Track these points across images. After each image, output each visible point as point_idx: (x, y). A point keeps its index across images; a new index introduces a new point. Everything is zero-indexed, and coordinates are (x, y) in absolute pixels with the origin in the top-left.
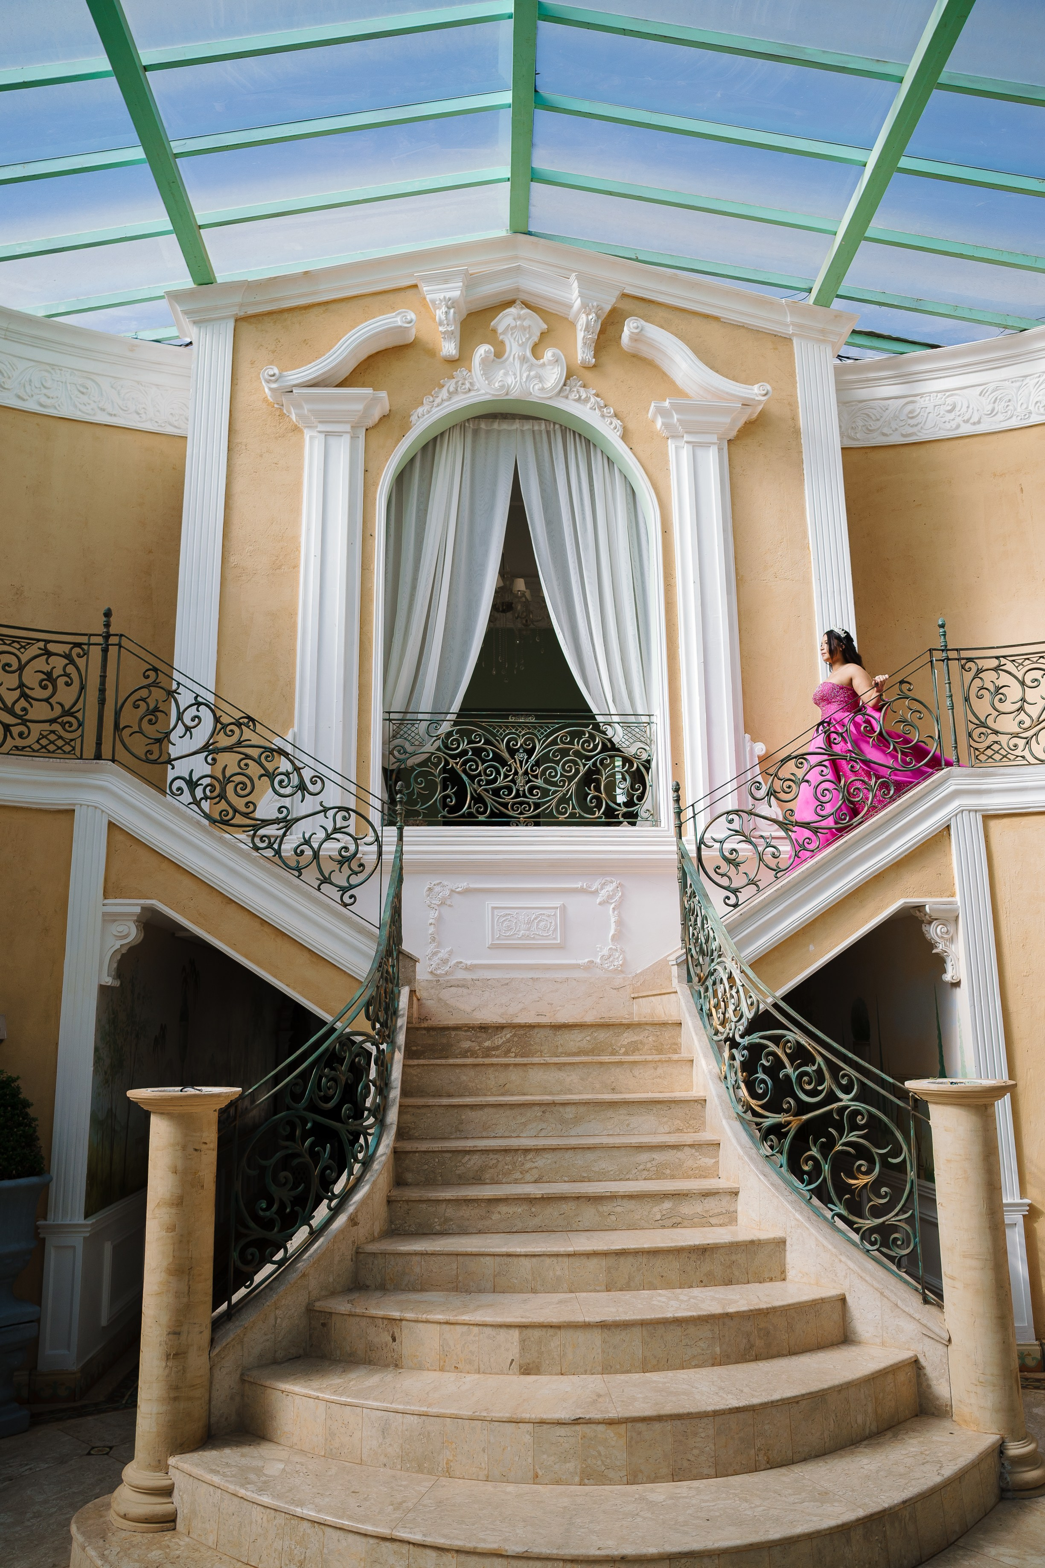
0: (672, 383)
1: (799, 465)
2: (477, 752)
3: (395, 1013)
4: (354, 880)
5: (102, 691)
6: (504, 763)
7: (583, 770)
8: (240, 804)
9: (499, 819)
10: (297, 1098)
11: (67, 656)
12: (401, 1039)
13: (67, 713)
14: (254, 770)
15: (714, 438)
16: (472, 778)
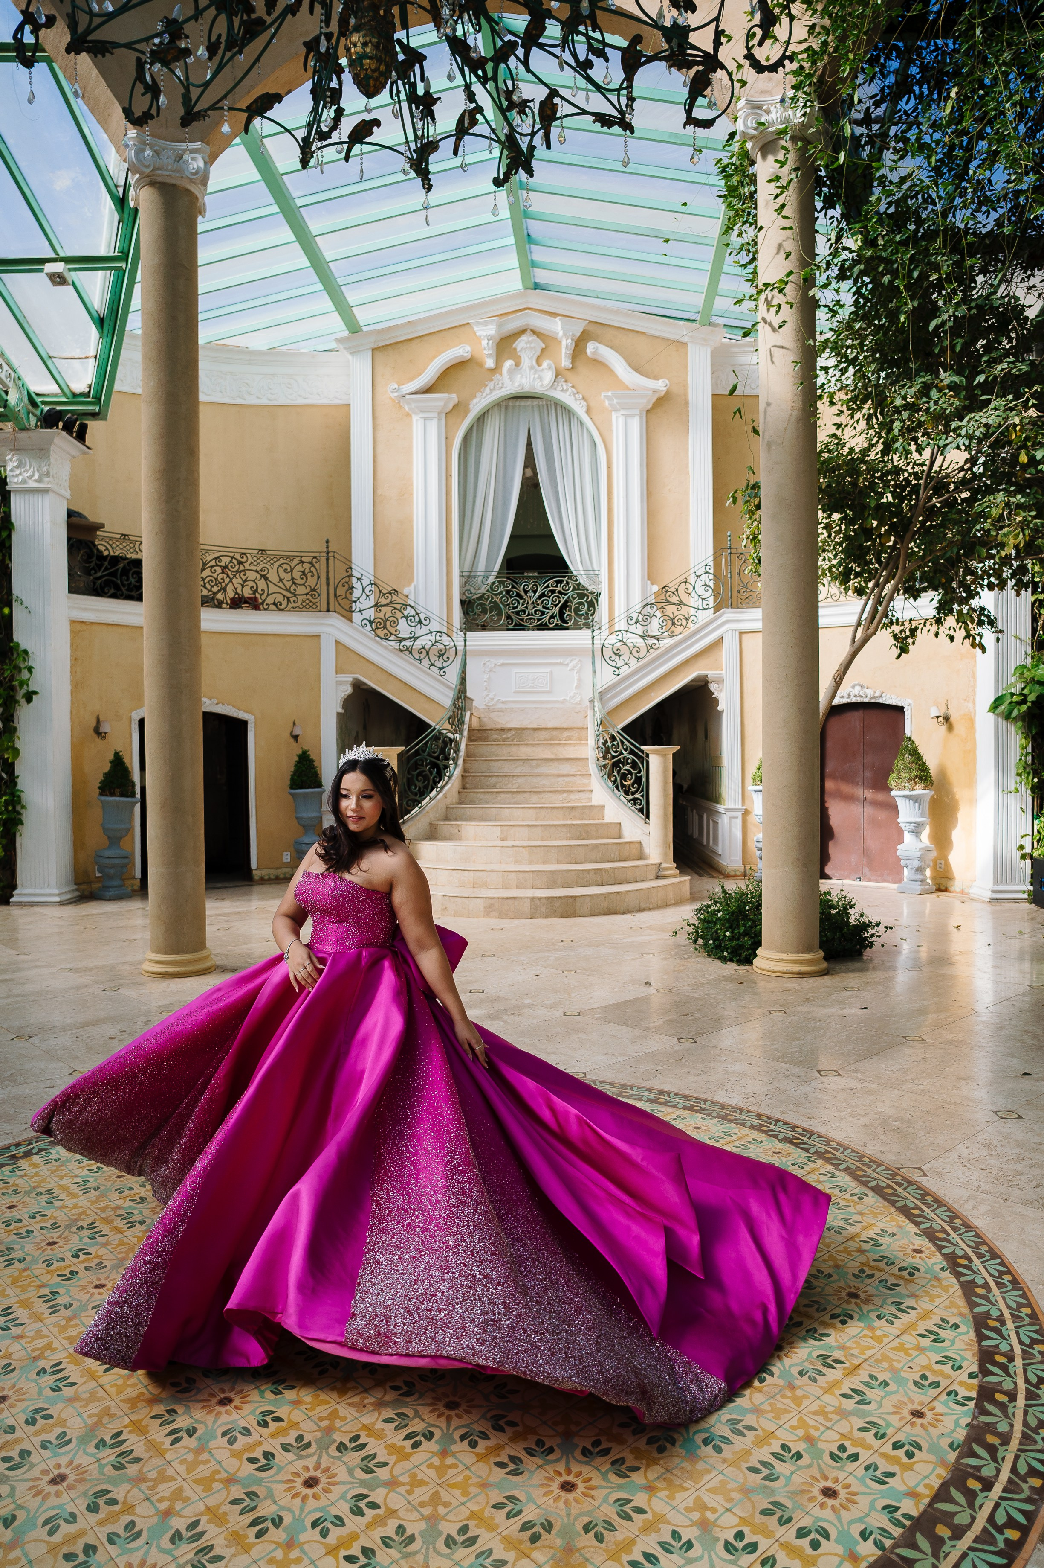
0: (616, 376)
1: (686, 423)
2: (508, 592)
3: (463, 722)
4: (445, 664)
5: (328, 579)
6: (521, 598)
7: (562, 601)
8: (393, 630)
9: (519, 627)
10: (424, 751)
11: (311, 563)
12: (465, 733)
13: (313, 590)
14: (398, 615)
15: (637, 412)
16: (505, 606)
